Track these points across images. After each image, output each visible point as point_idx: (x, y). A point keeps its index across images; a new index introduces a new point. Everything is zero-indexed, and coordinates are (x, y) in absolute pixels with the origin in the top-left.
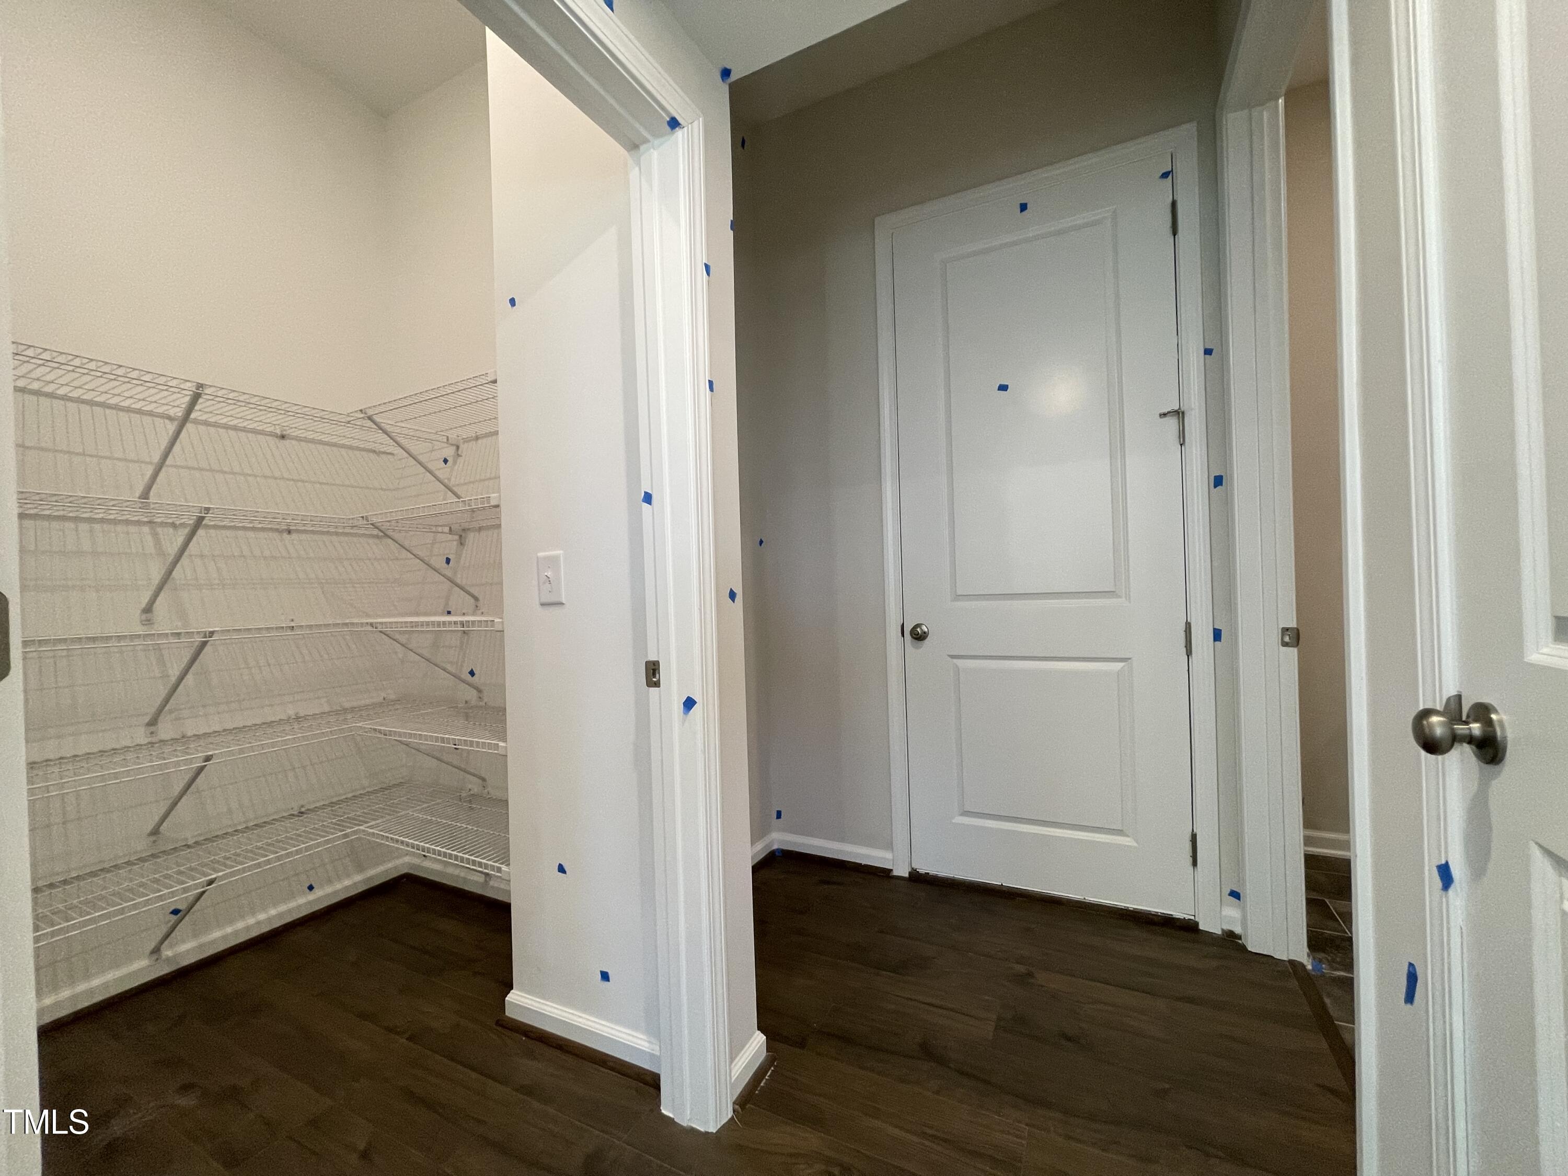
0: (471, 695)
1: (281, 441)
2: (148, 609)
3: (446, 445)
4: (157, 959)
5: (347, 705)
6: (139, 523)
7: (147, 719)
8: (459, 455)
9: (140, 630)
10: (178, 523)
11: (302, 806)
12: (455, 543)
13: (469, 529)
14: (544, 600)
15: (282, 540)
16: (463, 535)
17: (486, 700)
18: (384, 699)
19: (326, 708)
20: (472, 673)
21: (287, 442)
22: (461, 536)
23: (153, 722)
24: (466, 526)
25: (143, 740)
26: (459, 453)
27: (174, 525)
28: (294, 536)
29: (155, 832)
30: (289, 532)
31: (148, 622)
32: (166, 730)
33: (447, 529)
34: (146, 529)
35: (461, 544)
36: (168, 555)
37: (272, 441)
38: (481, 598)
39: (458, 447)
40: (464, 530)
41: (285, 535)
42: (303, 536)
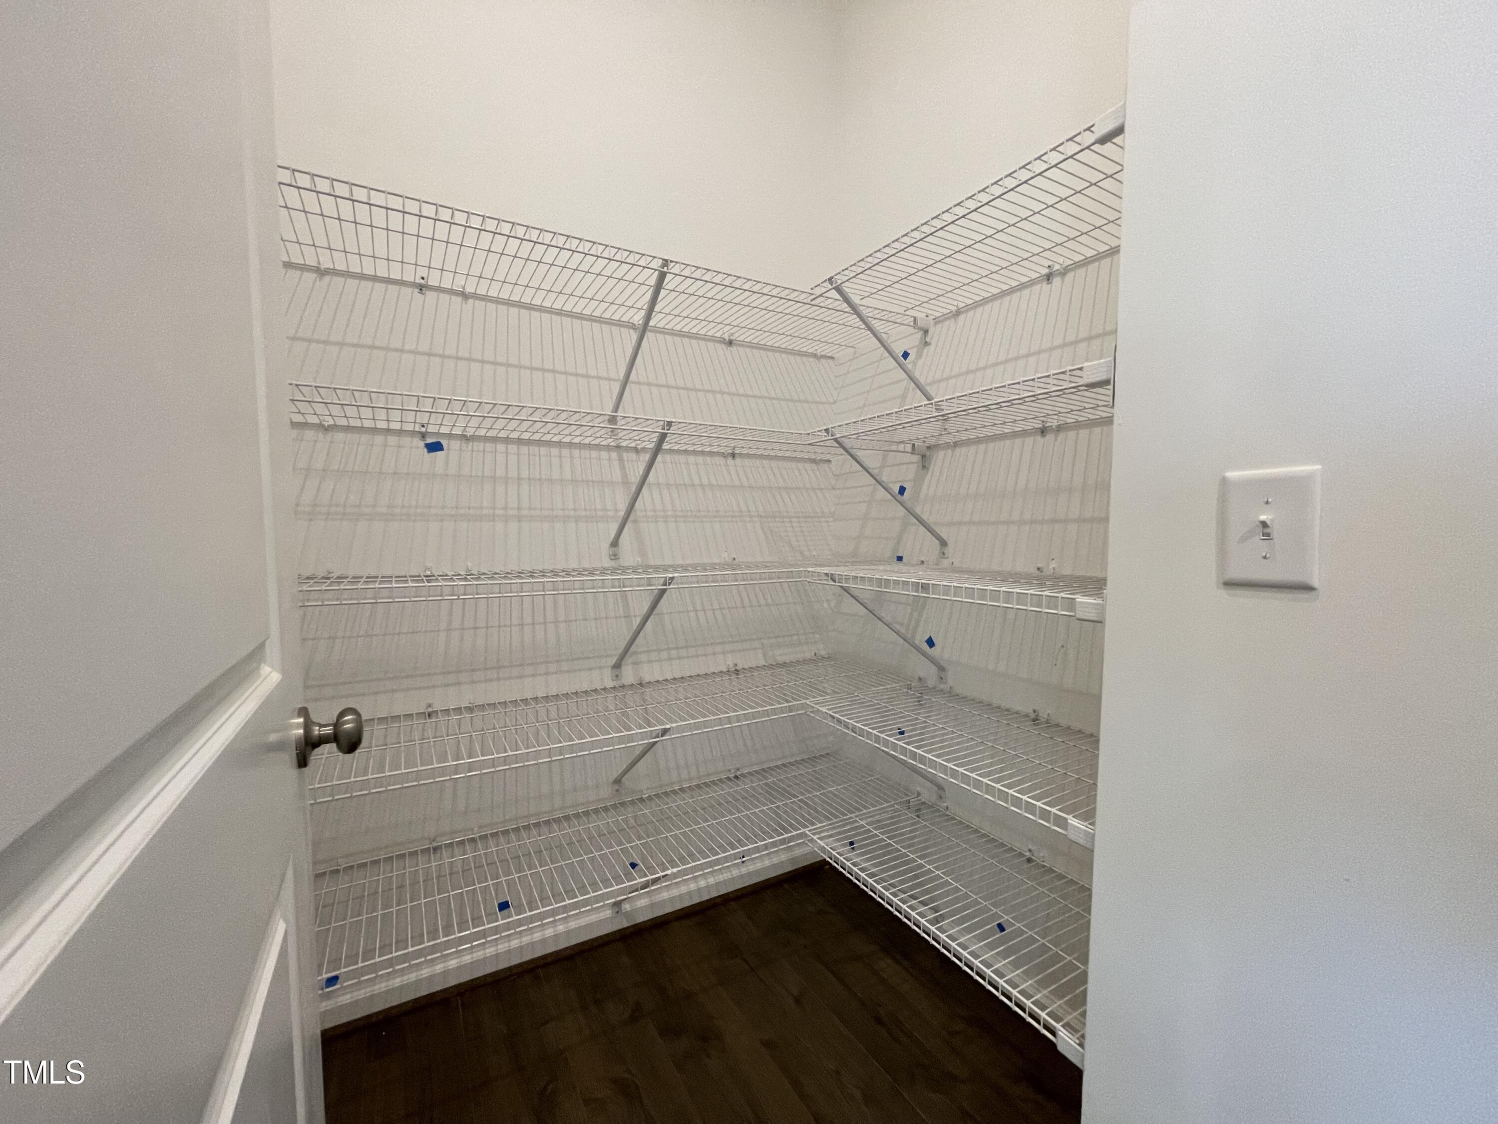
0: (929, 672)
1: (729, 348)
2: (615, 544)
3: (913, 330)
4: (618, 912)
5: (780, 659)
6: (608, 448)
7: (613, 661)
8: (926, 344)
9: (607, 563)
10: (639, 447)
11: (738, 770)
12: (915, 466)
13: (937, 446)
14: (1236, 573)
15: (727, 465)
16: (928, 453)
17: (950, 682)
18: (815, 654)
19: (762, 662)
20: (930, 643)
21: (734, 349)
22: (923, 456)
23: (617, 666)
24: (933, 441)
25: (609, 684)
26: (928, 340)
27: (636, 450)
28: (738, 461)
29: (618, 781)
30: (733, 455)
31: (615, 557)
32: (629, 675)
33: (909, 448)
34: (614, 455)
35: (924, 467)
36: (632, 483)
37: (721, 348)
38: (950, 543)
39: (926, 332)
40: (929, 448)
41: (730, 461)
42: (747, 462)
